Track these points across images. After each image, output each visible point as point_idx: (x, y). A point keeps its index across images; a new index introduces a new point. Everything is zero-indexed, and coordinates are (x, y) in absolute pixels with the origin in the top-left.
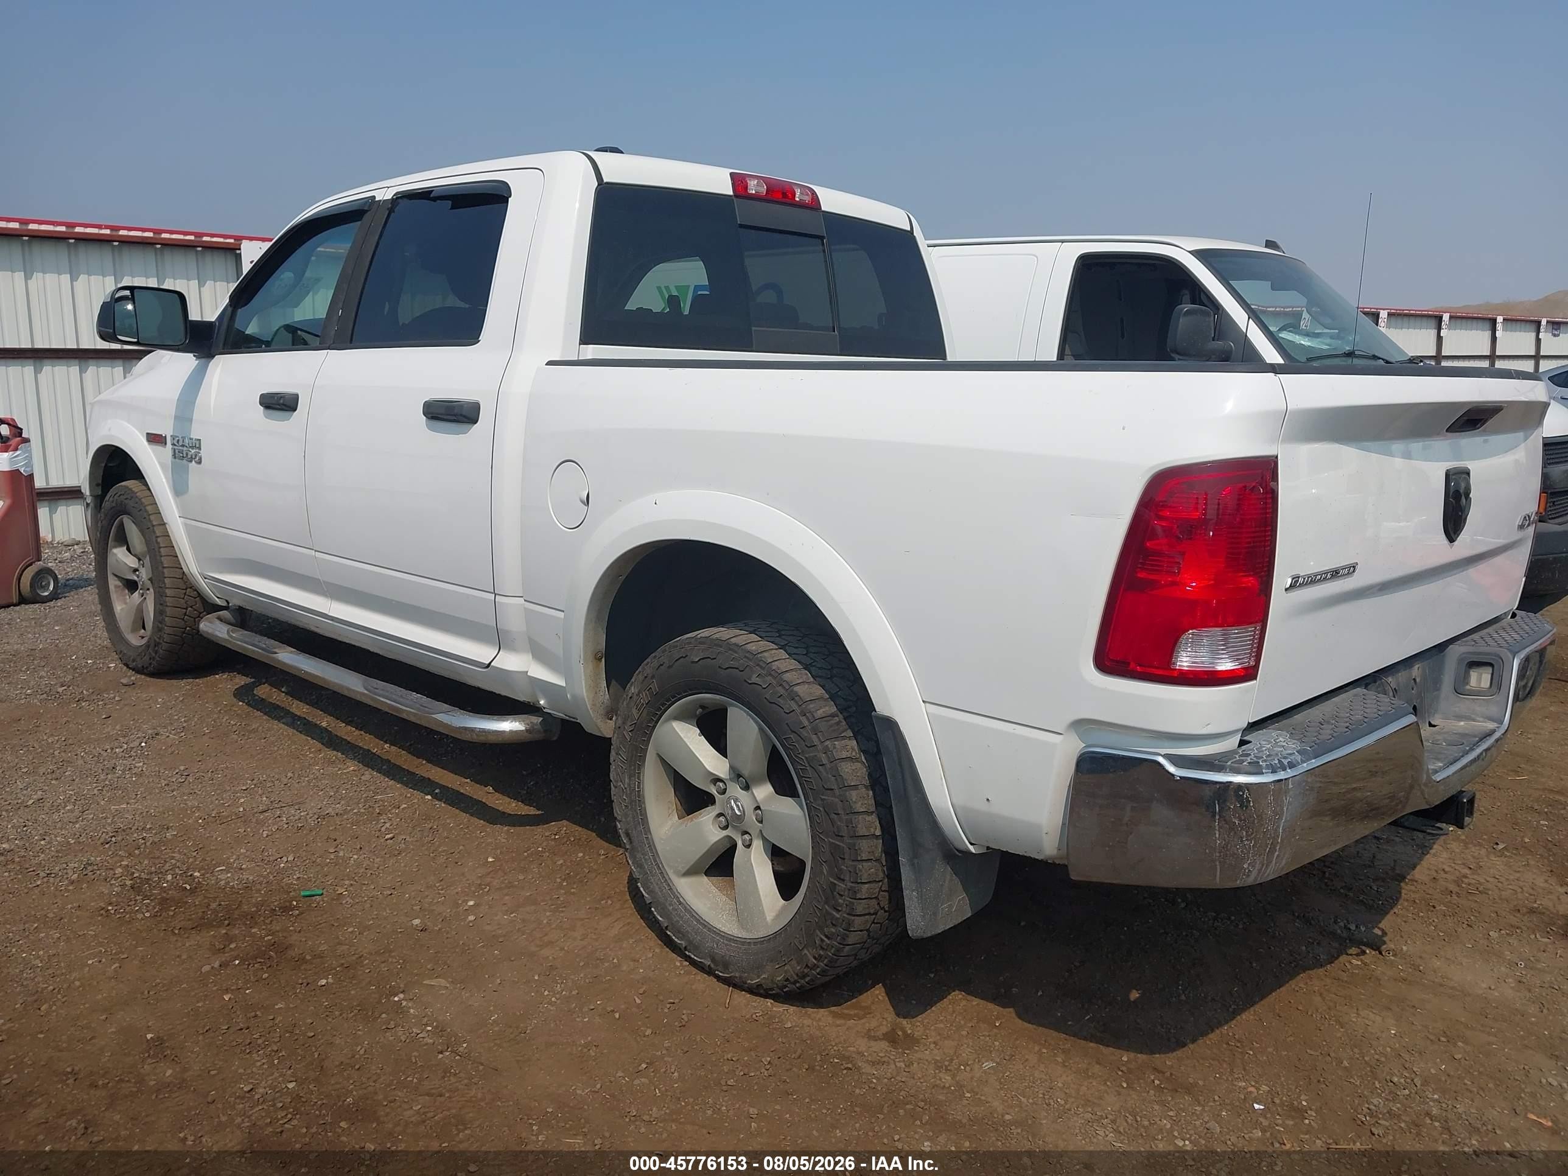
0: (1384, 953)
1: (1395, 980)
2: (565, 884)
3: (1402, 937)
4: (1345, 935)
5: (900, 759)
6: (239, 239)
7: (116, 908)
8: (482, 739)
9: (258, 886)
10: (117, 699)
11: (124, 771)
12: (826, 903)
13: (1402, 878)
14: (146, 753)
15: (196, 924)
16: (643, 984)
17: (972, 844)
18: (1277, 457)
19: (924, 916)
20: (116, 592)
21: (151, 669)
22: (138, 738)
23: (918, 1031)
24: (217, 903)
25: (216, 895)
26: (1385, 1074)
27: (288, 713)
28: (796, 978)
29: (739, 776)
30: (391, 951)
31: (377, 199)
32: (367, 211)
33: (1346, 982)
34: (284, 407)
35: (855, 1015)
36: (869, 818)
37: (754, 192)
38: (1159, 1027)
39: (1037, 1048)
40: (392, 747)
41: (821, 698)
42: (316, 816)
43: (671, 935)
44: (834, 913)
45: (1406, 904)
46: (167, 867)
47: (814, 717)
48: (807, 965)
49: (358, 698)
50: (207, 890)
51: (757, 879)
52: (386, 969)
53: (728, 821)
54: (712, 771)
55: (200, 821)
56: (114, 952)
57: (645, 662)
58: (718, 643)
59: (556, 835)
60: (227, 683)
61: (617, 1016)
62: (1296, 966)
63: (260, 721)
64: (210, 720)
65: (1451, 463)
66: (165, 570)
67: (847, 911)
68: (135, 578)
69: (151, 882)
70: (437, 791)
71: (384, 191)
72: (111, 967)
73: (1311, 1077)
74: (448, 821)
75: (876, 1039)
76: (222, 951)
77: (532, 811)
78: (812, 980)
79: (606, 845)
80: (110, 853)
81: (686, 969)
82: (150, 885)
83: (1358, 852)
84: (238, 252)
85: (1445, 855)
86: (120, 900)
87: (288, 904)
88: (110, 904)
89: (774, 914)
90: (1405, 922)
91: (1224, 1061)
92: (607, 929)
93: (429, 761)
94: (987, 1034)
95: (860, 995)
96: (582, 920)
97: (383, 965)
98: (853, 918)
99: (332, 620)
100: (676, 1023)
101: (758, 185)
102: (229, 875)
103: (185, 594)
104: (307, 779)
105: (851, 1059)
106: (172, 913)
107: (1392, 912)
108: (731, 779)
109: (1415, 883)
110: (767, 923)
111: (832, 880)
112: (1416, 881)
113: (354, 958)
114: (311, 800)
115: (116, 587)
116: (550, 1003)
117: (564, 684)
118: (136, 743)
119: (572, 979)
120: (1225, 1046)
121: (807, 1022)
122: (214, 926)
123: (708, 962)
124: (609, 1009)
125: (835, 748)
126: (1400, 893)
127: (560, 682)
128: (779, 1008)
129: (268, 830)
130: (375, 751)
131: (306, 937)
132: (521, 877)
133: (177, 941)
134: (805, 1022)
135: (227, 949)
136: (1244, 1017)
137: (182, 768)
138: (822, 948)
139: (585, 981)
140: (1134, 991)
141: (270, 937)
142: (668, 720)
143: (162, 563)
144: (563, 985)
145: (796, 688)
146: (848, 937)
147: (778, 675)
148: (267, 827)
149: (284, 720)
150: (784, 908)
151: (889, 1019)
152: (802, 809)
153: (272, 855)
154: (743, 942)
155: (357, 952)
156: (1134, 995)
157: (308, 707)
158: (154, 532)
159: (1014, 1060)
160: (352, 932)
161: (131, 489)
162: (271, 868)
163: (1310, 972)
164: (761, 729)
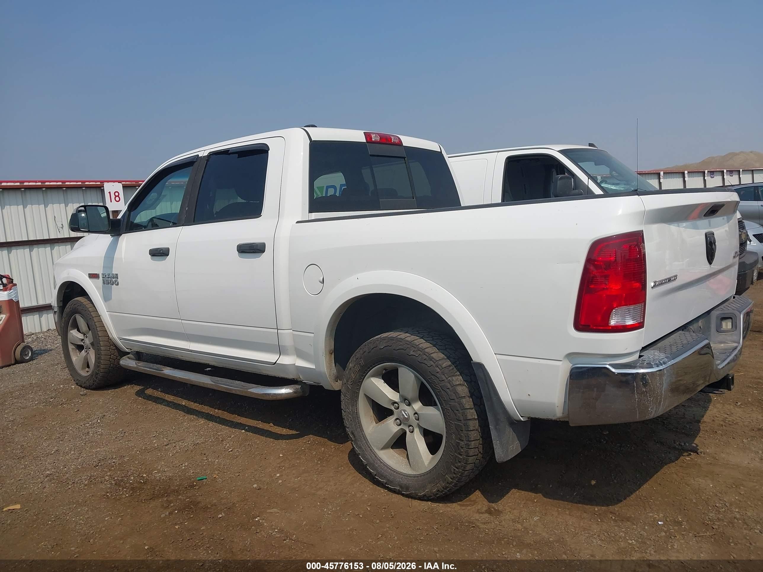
0: (699, 453)
1: (707, 464)
2: (319, 462)
3: (705, 446)
4: (680, 448)
5: (486, 381)
6: (102, 182)
7: (111, 494)
8: (274, 398)
9: (175, 478)
10: (80, 402)
11: (93, 434)
12: (455, 452)
13: (699, 422)
14: (101, 425)
15: (151, 497)
16: (369, 501)
17: (522, 417)
18: (643, 231)
19: (503, 452)
20: (72, 351)
21: (94, 386)
22: (96, 418)
23: (500, 508)
24: (159, 487)
25: (156, 483)
26: (712, 503)
27: (164, 400)
28: (442, 489)
29: (405, 399)
30: (247, 500)
31: (200, 156)
32: (195, 162)
33: (686, 467)
34: (162, 254)
35: (470, 504)
36: (471, 411)
37: (374, 140)
38: (608, 495)
39: (556, 509)
40: (219, 411)
41: (443, 359)
42: (193, 445)
43: (378, 478)
44: (459, 456)
45: (703, 432)
46: (129, 473)
47: (442, 367)
48: (448, 482)
49: (209, 387)
50: (151, 482)
51: (419, 446)
52: (247, 507)
53: (400, 421)
54: (392, 399)
55: (138, 452)
56: (116, 513)
57: (356, 352)
58: (392, 339)
59: (308, 441)
60: (131, 390)
61: (361, 516)
62: (662, 463)
63: (151, 405)
64: (128, 407)
65: (707, 230)
66: (100, 338)
67: (466, 455)
68: (83, 344)
69: (124, 481)
70: (246, 428)
71: (203, 152)
72: (117, 520)
73: (681, 508)
74: (256, 441)
75: (482, 513)
76: (167, 507)
77: (294, 432)
78: (450, 489)
79: (333, 443)
80: (100, 470)
81: (387, 493)
82: (124, 482)
83: (677, 413)
84: (102, 188)
85: (715, 410)
86: (112, 490)
87: (191, 484)
88: (108, 492)
89: (428, 462)
90: (705, 440)
91: (640, 506)
92: (345, 479)
93: (239, 415)
94: (532, 505)
95: (470, 496)
96: (332, 477)
97: (245, 506)
98: (468, 457)
99: (191, 352)
100: (390, 516)
101: (375, 136)
102: (160, 474)
103: (110, 348)
104: (182, 429)
105: (473, 523)
106: (138, 494)
107: (698, 436)
108: (401, 402)
109: (705, 423)
110: (425, 466)
111: (458, 441)
112: (706, 422)
113: (231, 504)
114: (187, 438)
115: (73, 349)
116: (328, 514)
117: (314, 368)
118: (96, 421)
119: (336, 503)
120: (639, 500)
121: (449, 509)
122: (160, 497)
123: (398, 488)
124: (357, 513)
125: (453, 380)
126: (700, 428)
127: (313, 367)
128: (435, 505)
129: (172, 453)
130: (211, 413)
131: (205, 498)
132: (298, 462)
133: (145, 505)
134: (448, 509)
135: (169, 507)
136: (645, 487)
137: (121, 430)
138: (455, 474)
139: (341, 503)
140: (593, 481)
141: (188, 499)
142: (368, 377)
143: (98, 334)
144: (332, 506)
145: (432, 355)
146: (466, 467)
147: (422, 350)
148: (171, 451)
149: (164, 404)
150: (432, 459)
151: (486, 504)
152: (439, 410)
153: (177, 464)
154: (415, 476)
155: (231, 502)
156: (593, 482)
157: (173, 397)
158: (94, 320)
159: (547, 515)
160: (226, 493)
161: (80, 301)
162: (178, 470)
163: (669, 465)
164: (416, 376)
